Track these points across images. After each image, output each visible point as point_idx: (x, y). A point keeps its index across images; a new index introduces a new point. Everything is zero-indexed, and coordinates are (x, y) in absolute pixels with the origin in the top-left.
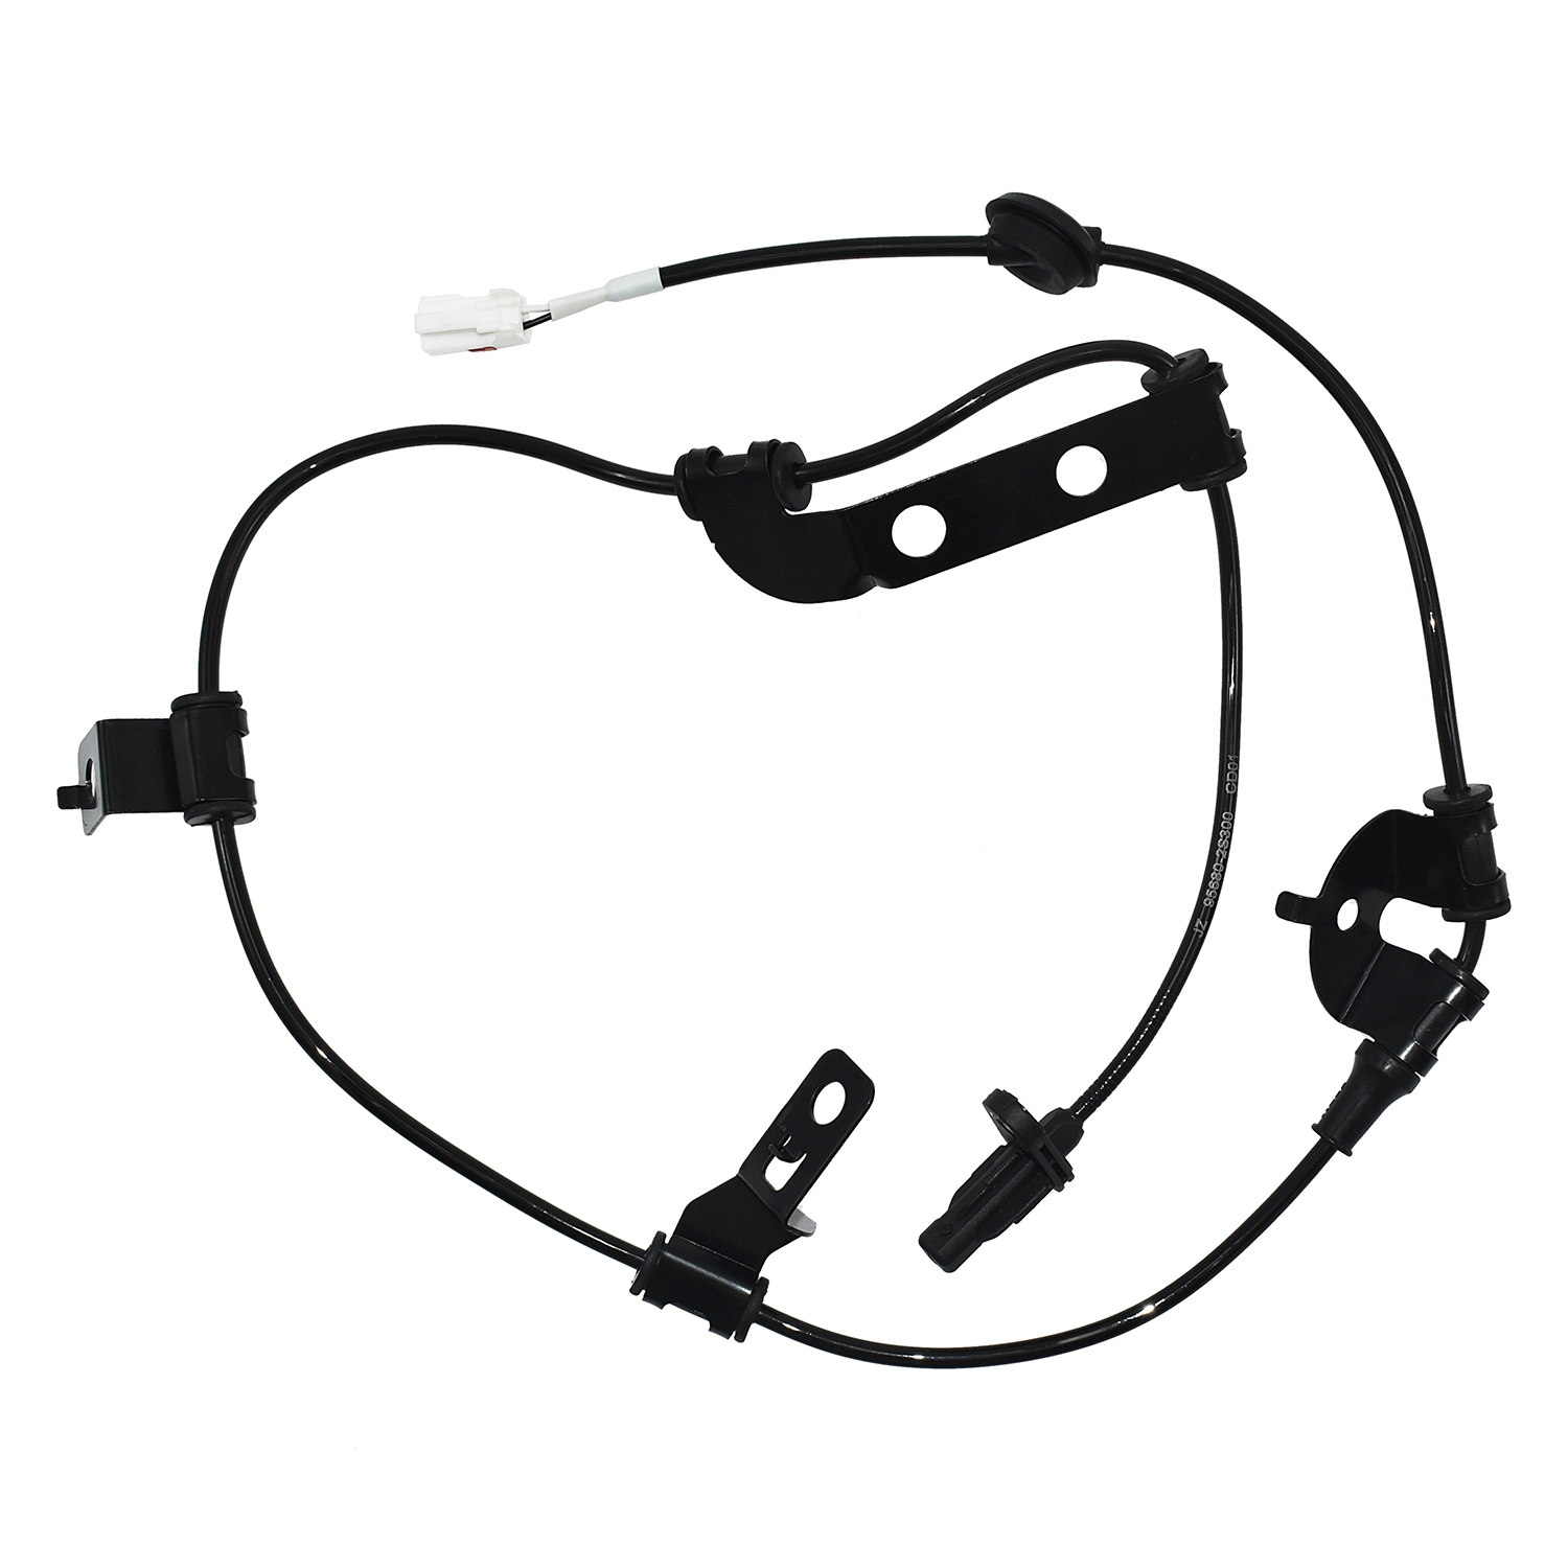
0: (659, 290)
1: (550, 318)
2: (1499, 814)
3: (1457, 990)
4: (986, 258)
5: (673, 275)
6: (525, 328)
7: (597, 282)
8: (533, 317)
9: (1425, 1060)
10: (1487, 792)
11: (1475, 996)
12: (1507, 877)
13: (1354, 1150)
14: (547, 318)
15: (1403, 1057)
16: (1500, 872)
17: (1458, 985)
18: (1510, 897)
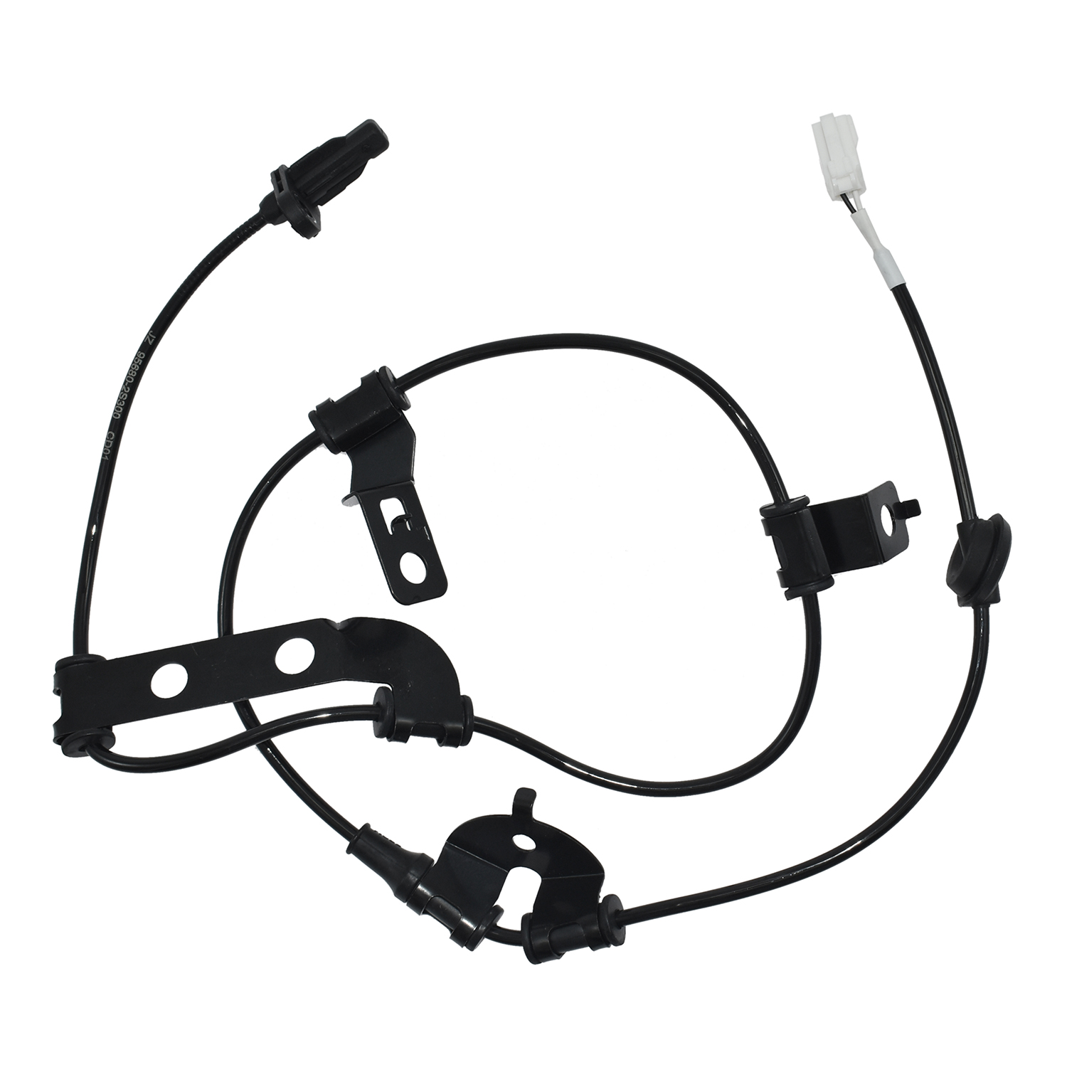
0: (889, 287)
1: (852, 213)
2: (604, 952)
3: (470, 925)
4: (961, 521)
5: (901, 294)
6: (841, 195)
7: (885, 241)
8: (852, 201)
9: (419, 904)
10: (619, 942)
11: (467, 939)
12: (557, 960)
13: (352, 855)
14: (852, 210)
15: (420, 887)
16: (562, 955)
17: (475, 926)
18: (542, 963)
